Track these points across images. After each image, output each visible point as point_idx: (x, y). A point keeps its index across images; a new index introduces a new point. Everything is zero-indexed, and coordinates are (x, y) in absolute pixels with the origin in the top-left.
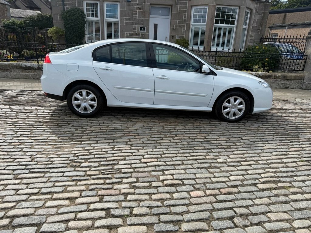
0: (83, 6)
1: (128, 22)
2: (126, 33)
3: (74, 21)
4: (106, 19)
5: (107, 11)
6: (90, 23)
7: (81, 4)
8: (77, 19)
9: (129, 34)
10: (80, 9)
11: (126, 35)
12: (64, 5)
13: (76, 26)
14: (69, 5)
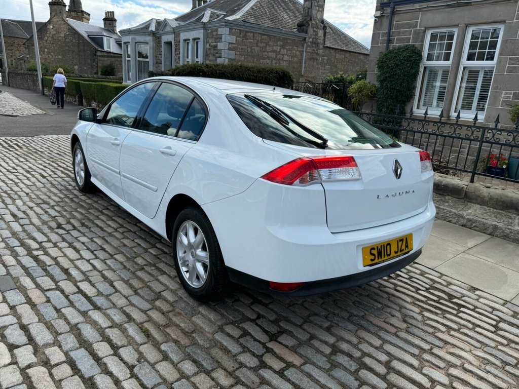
0: (423, 40)
1: (515, 67)
2: (504, 92)
3: (392, 69)
4: (465, 62)
5: (473, 46)
6: (433, 73)
7: (420, 36)
8: (398, 65)
9: (512, 96)
10: (416, 46)
11: (504, 97)
12: (389, 41)
13: (393, 78)
14: (399, 40)
